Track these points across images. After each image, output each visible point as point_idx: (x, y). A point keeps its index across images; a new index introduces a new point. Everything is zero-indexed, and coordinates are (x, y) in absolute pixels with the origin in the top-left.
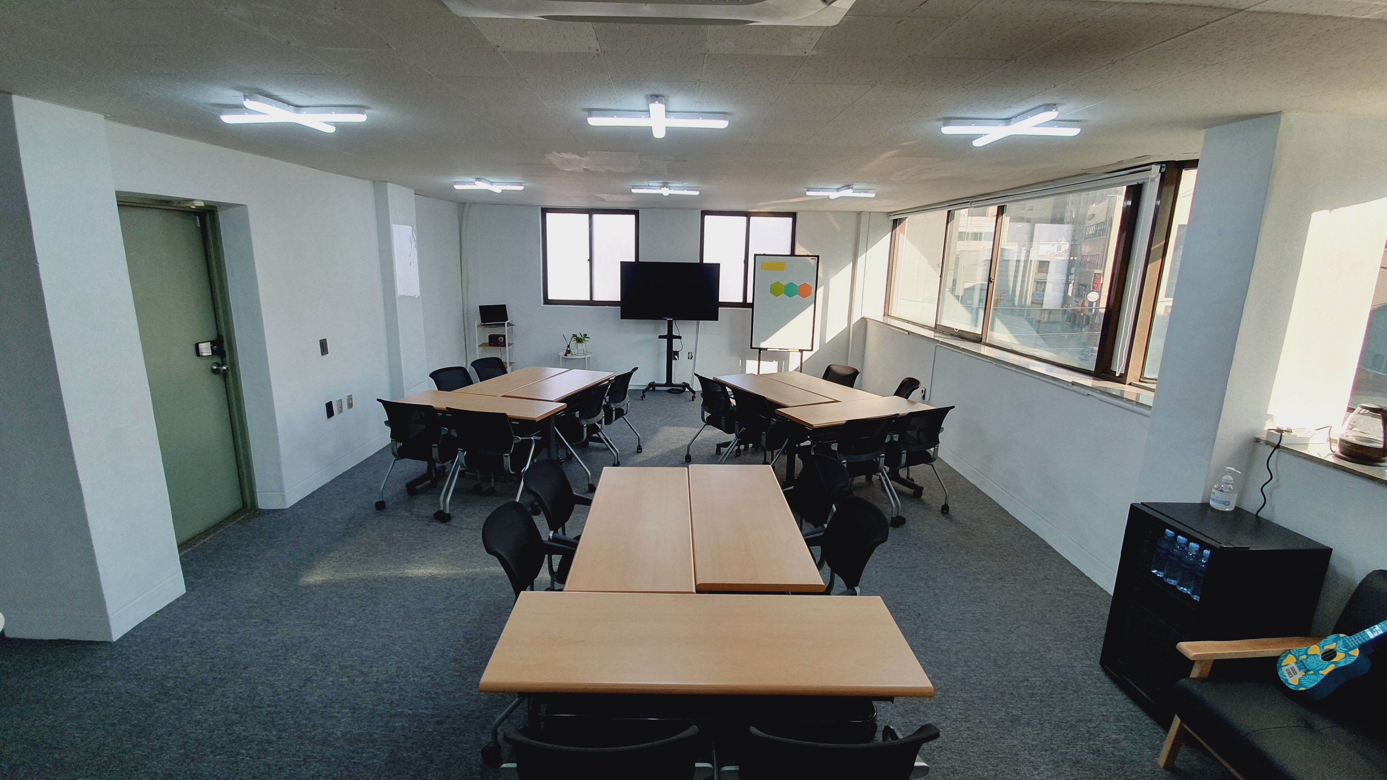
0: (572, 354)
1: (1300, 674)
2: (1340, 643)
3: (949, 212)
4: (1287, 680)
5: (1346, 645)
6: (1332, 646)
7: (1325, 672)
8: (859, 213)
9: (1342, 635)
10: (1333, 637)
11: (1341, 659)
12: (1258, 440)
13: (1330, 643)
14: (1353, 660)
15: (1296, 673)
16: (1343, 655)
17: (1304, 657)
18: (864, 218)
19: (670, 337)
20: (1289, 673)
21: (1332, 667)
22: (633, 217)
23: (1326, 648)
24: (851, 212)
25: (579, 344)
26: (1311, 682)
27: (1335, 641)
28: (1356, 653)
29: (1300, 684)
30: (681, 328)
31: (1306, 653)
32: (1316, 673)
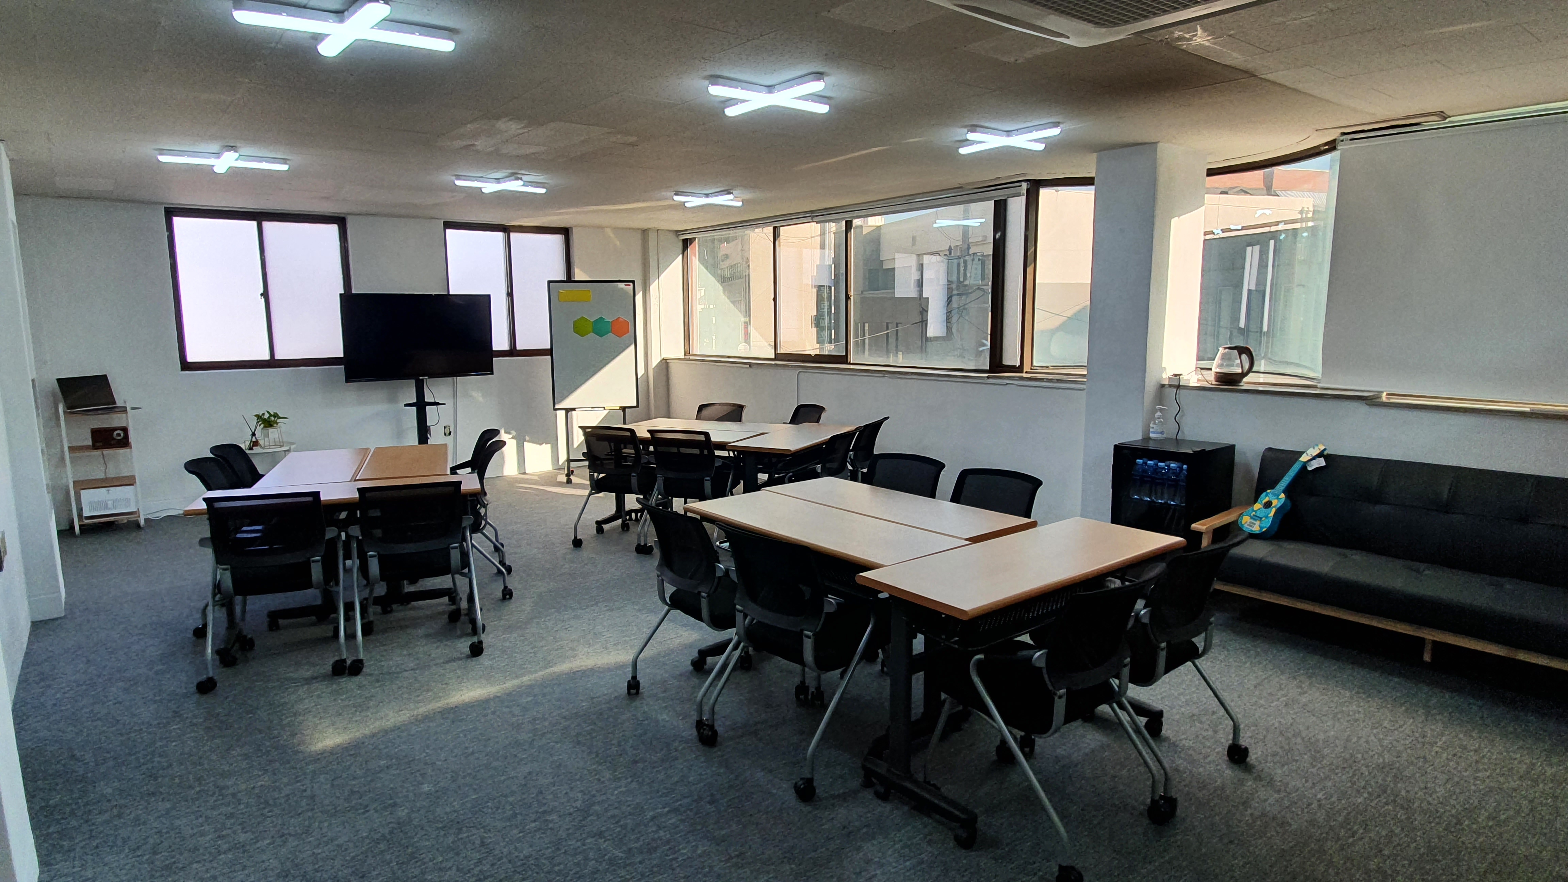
0: (261, 447)
1: (1257, 523)
2: (1270, 495)
3: (775, 228)
4: (1252, 530)
5: (1275, 495)
6: (1267, 499)
7: (1272, 514)
8: (645, 232)
9: (1268, 491)
10: (1264, 494)
11: (1276, 503)
12: (1163, 386)
13: (1264, 498)
14: (1283, 500)
15: (1255, 524)
16: (1276, 500)
17: (1254, 513)
18: (652, 237)
19: (421, 406)
20: (1251, 526)
21: (1274, 510)
22: (334, 229)
23: (1263, 502)
24: (633, 229)
25: (271, 430)
26: (1267, 524)
27: (1267, 495)
28: (1283, 496)
29: (1261, 528)
30: (435, 390)
31: (1253, 511)
32: (1267, 517)
